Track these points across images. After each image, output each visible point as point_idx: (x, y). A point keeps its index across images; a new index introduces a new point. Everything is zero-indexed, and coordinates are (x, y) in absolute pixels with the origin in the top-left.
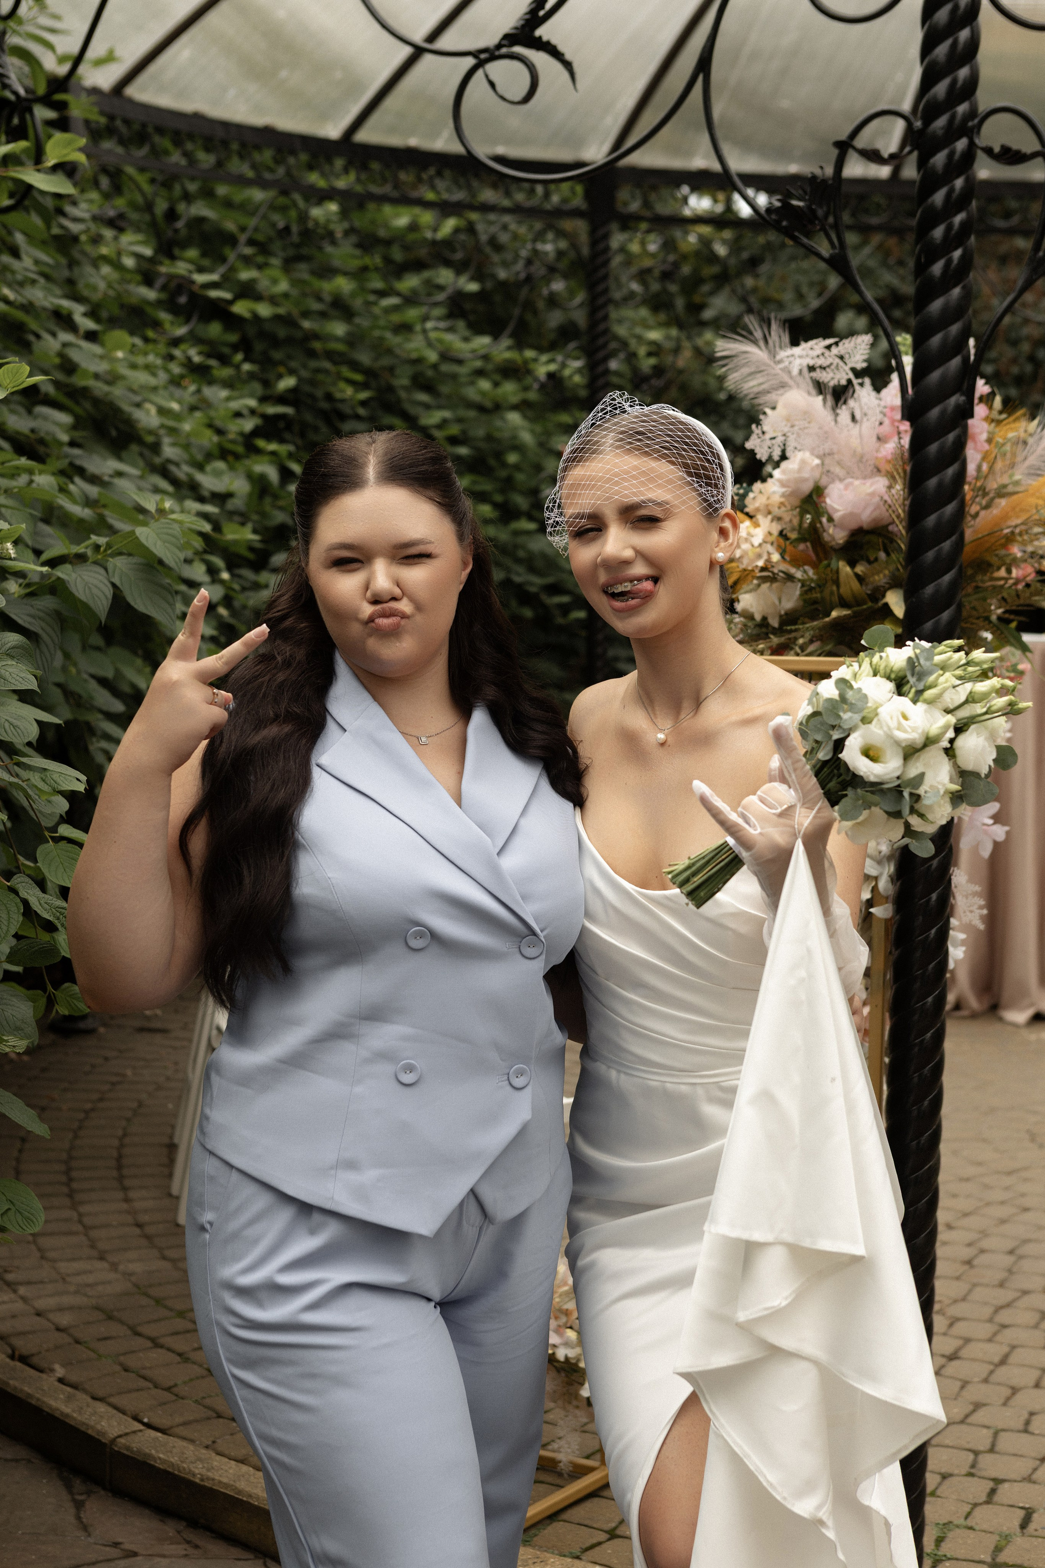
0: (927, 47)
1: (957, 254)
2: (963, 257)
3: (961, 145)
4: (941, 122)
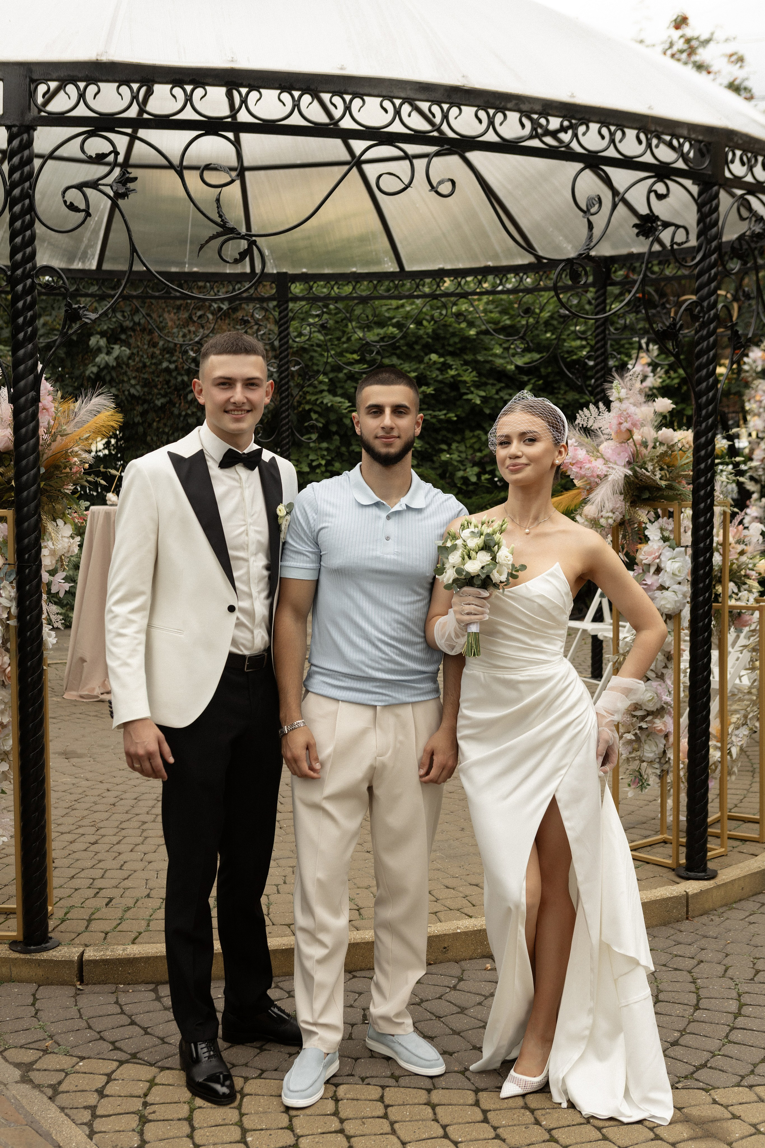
0: (12, 238)
1: (30, 329)
2: (32, 331)
3: (29, 282)
4: (19, 272)
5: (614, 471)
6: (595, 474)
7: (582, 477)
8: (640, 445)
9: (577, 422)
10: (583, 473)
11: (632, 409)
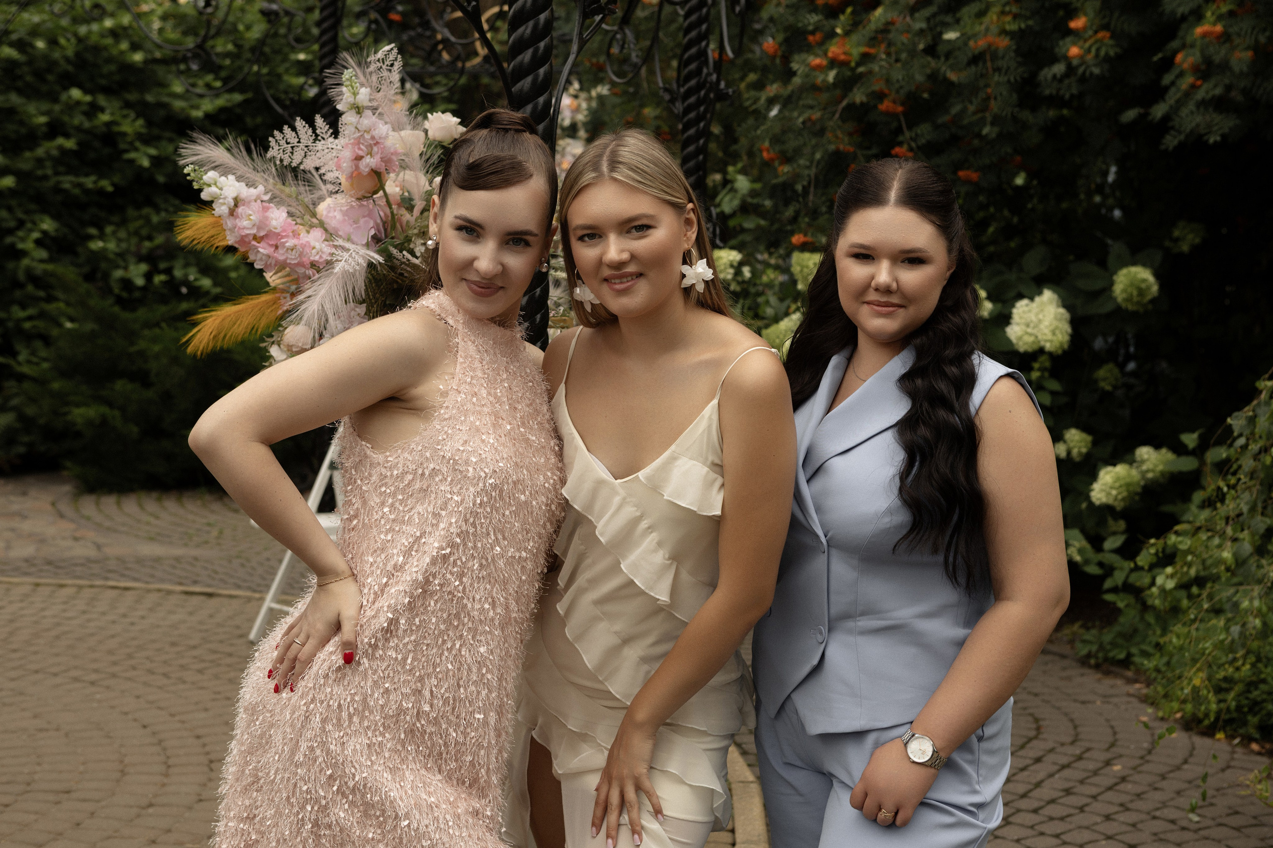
5: (346, 255)
6: (305, 260)
7: (281, 266)
8: (399, 205)
9: (270, 154)
10: (281, 258)
11: (383, 129)
